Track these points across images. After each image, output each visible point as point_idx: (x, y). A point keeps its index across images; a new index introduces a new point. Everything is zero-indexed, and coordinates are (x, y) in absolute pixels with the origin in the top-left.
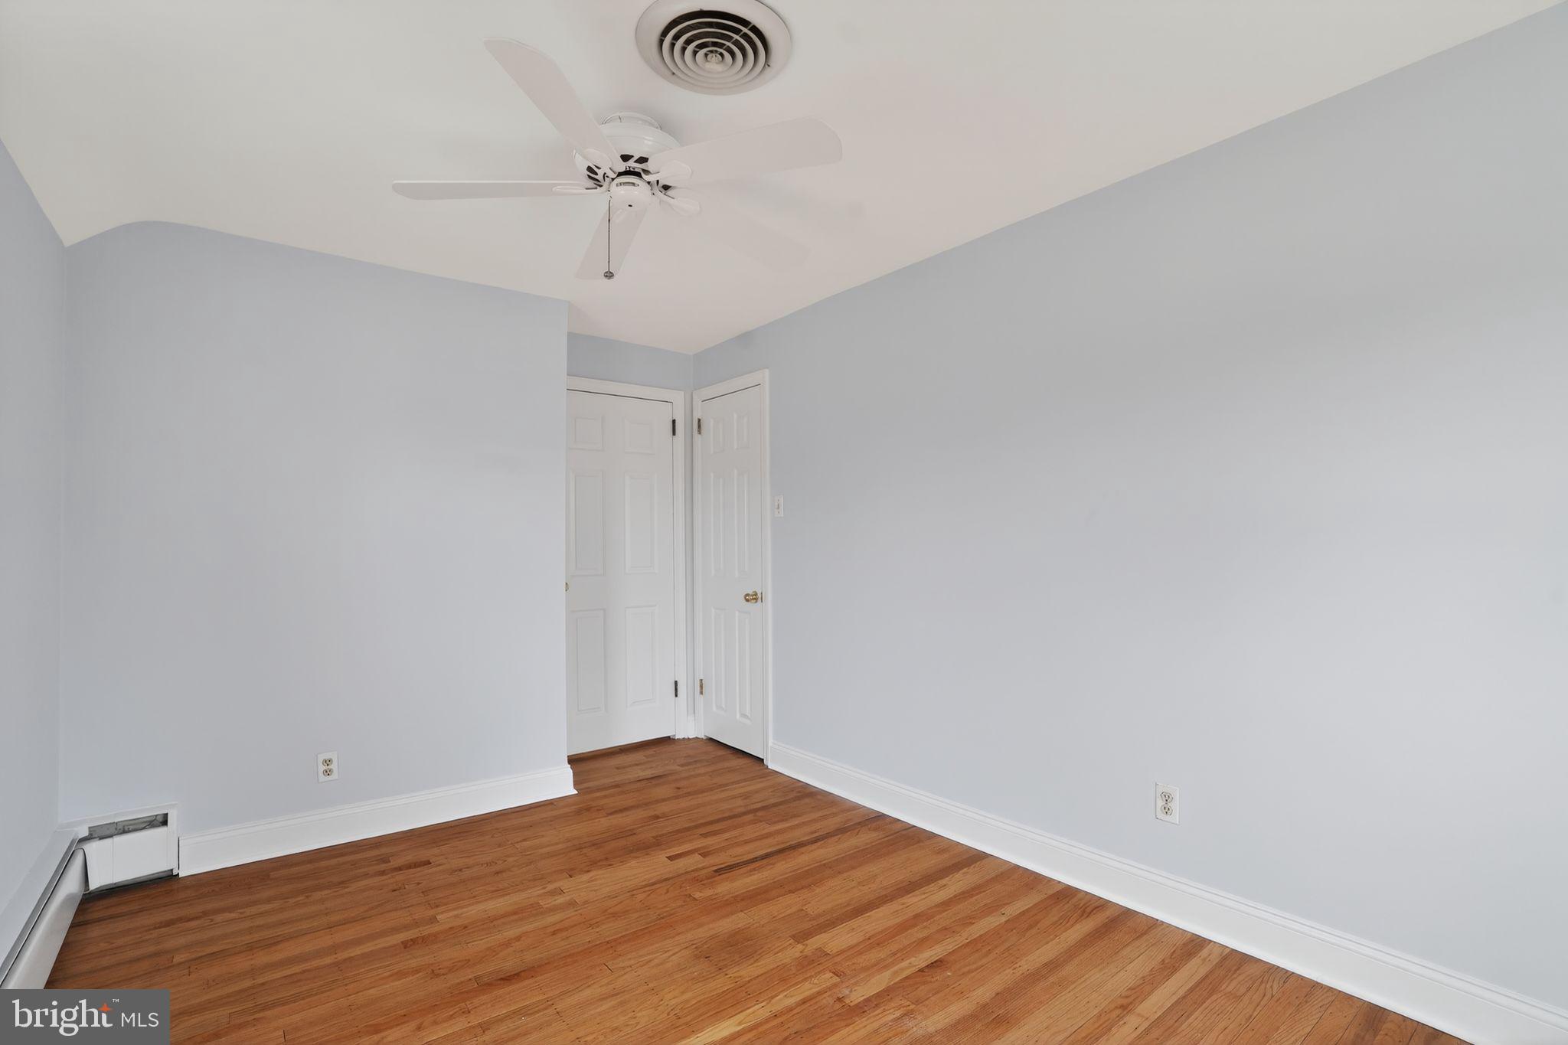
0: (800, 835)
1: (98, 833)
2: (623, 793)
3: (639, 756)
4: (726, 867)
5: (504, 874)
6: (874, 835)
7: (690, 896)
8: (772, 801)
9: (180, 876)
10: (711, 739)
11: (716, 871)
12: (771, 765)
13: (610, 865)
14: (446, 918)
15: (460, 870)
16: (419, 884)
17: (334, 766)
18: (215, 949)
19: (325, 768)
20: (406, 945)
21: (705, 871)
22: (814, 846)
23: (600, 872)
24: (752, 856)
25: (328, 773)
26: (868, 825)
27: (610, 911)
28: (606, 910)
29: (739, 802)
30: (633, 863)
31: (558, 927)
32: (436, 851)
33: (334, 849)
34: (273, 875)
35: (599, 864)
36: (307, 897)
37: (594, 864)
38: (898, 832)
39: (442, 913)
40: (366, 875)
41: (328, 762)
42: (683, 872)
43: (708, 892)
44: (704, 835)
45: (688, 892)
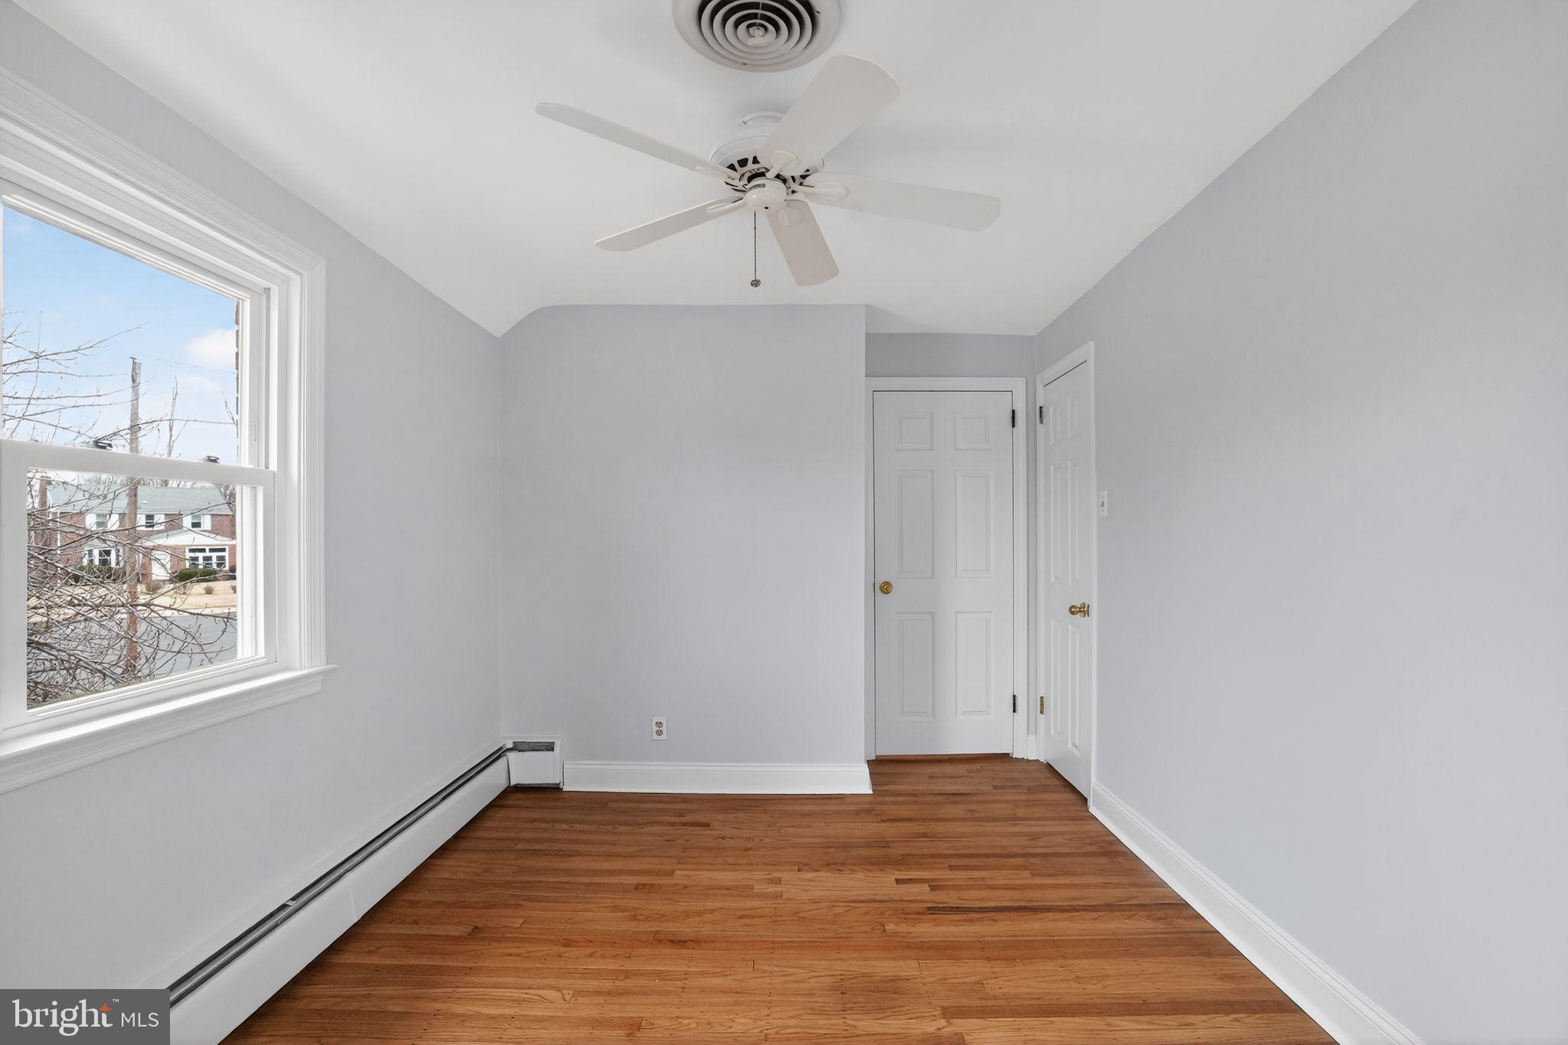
0: (1054, 897)
1: (518, 747)
2: (916, 803)
3: (961, 769)
4: (943, 908)
5: (751, 852)
6: (1150, 925)
7: (883, 925)
8: (1064, 850)
9: (564, 790)
10: (1049, 766)
11: (929, 908)
12: (1093, 810)
13: (839, 870)
14: (680, 876)
15: (723, 838)
16: (688, 840)
17: (664, 729)
18: (537, 847)
19: (658, 728)
20: (638, 887)
21: (916, 905)
22: (1059, 915)
23: (828, 874)
24: (982, 904)
25: (659, 733)
26: (1152, 911)
27: (800, 914)
28: (799, 913)
29: (1023, 841)
30: (860, 875)
31: (748, 912)
32: (720, 816)
33: (662, 797)
34: (611, 805)
35: (832, 867)
36: (615, 828)
37: (828, 865)
38: (1186, 932)
39: (680, 870)
40: (660, 823)
41: (659, 724)
42: (899, 899)
43: (904, 928)
44: (952, 868)
45: (883, 921)
